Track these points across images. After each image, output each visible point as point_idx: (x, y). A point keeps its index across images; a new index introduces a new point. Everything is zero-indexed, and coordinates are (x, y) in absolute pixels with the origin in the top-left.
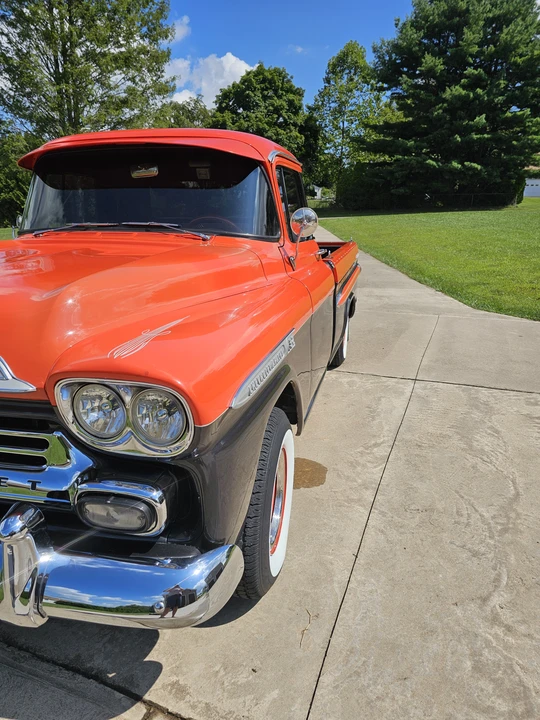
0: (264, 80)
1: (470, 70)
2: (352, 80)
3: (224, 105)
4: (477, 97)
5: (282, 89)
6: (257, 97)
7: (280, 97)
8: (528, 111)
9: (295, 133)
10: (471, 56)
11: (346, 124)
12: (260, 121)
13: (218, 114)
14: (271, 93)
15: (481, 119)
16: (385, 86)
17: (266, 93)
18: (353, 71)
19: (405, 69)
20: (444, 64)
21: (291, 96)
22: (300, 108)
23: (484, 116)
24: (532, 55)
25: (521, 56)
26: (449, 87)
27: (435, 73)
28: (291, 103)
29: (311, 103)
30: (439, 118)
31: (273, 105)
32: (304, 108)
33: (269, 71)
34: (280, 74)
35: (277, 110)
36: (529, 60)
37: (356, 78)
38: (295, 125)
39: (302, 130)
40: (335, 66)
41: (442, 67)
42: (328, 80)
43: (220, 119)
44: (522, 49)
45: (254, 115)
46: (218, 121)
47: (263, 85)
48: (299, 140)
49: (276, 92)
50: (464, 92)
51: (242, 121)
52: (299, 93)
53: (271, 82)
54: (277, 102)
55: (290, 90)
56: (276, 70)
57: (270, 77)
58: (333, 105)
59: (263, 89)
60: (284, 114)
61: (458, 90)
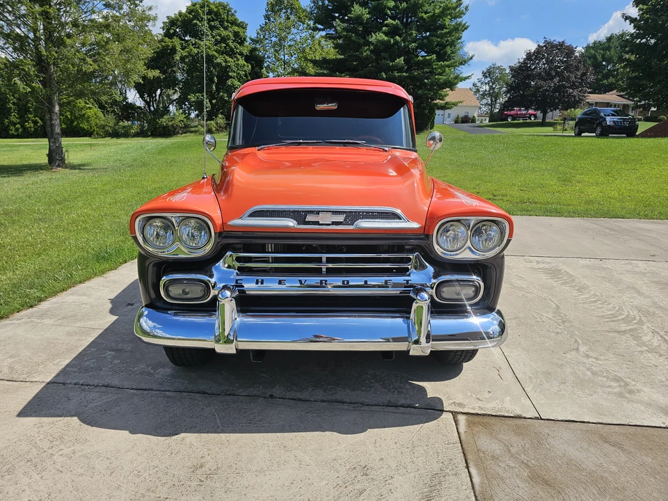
0: (210, 12)
1: (390, 21)
2: (288, 18)
3: (172, 31)
4: (396, 43)
5: (228, 21)
6: (205, 27)
7: (226, 28)
8: (434, 56)
9: (242, 62)
10: (390, 9)
11: (286, 56)
12: (209, 48)
13: (167, 39)
14: (217, 23)
15: (401, 61)
16: (320, 26)
17: (213, 23)
18: (289, 11)
19: (337, 15)
20: (369, 13)
21: (236, 29)
22: (245, 39)
23: (402, 58)
24: (434, 13)
25: (426, 13)
26: (375, 33)
27: (362, 20)
28: (236, 34)
29: (254, 36)
30: (367, 58)
31: (220, 35)
32: (248, 39)
33: (214, 4)
34: (224, 8)
35: (224, 40)
36: (432, 16)
37: (292, 17)
38: (241, 54)
39: (247, 59)
40: (273, 6)
41: (368, 16)
42: (267, 17)
43: (170, 44)
44: (426, 7)
45: (202, 43)
46: (168, 46)
47: (209, 17)
48: (246, 68)
49: (221, 22)
50: (386, 38)
51: (191, 47)
52: (243, 26)
53: (217, 14)
54: (224, 33)
55: (234, 23)
56: (220, 4)
57: (215, 10)
58: (274, 39)
59: (209, 21)
60: (231, 44)
61: (381, 36)
